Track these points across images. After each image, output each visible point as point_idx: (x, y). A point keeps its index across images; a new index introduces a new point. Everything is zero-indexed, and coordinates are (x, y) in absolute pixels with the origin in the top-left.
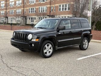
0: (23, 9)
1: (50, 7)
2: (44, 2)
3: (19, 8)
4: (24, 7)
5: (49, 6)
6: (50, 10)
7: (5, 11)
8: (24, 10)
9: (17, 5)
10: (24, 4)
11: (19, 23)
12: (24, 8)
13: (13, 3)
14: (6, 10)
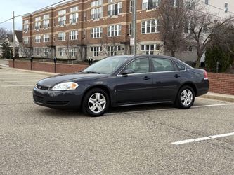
0: (80, 30)
1: (127, 26)
2: (117, 17)
3: (74, 27)
4: (82, 26)
5: (125, 23)
6: (127, 31)
7: (51, 34)
8: (82, 32)
9: (71, 21)
10: (82, 20)
11: (73, 57)
12: (82, 28)
13: (65, 18)
14: (52, 32)
